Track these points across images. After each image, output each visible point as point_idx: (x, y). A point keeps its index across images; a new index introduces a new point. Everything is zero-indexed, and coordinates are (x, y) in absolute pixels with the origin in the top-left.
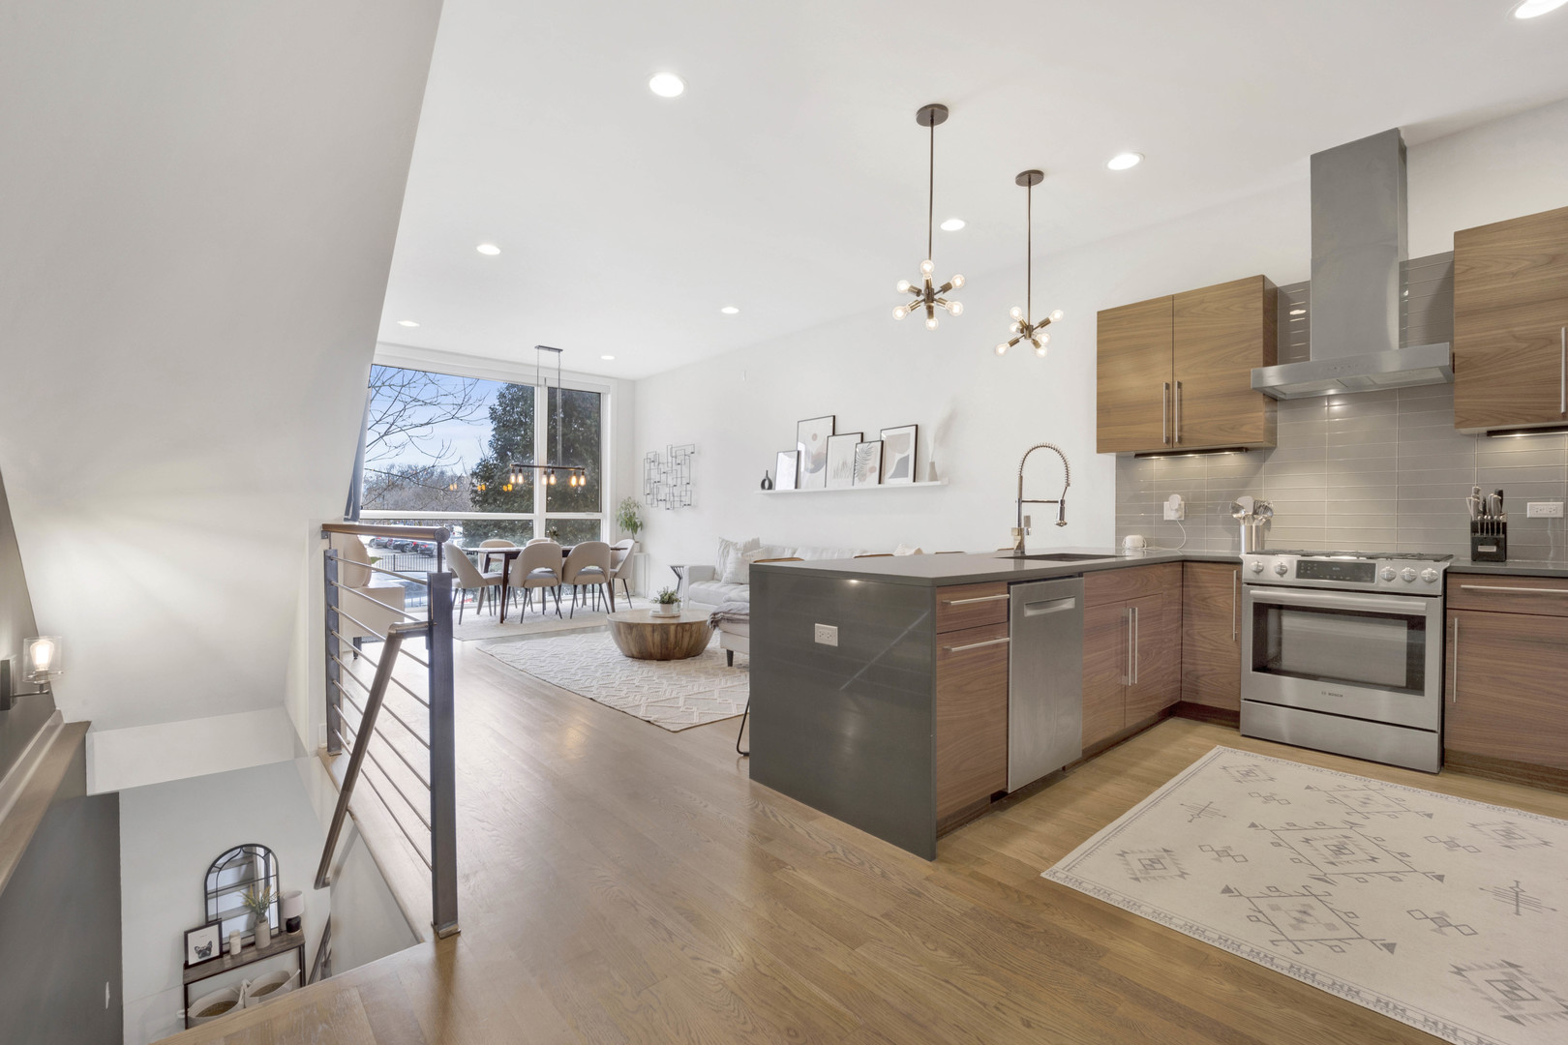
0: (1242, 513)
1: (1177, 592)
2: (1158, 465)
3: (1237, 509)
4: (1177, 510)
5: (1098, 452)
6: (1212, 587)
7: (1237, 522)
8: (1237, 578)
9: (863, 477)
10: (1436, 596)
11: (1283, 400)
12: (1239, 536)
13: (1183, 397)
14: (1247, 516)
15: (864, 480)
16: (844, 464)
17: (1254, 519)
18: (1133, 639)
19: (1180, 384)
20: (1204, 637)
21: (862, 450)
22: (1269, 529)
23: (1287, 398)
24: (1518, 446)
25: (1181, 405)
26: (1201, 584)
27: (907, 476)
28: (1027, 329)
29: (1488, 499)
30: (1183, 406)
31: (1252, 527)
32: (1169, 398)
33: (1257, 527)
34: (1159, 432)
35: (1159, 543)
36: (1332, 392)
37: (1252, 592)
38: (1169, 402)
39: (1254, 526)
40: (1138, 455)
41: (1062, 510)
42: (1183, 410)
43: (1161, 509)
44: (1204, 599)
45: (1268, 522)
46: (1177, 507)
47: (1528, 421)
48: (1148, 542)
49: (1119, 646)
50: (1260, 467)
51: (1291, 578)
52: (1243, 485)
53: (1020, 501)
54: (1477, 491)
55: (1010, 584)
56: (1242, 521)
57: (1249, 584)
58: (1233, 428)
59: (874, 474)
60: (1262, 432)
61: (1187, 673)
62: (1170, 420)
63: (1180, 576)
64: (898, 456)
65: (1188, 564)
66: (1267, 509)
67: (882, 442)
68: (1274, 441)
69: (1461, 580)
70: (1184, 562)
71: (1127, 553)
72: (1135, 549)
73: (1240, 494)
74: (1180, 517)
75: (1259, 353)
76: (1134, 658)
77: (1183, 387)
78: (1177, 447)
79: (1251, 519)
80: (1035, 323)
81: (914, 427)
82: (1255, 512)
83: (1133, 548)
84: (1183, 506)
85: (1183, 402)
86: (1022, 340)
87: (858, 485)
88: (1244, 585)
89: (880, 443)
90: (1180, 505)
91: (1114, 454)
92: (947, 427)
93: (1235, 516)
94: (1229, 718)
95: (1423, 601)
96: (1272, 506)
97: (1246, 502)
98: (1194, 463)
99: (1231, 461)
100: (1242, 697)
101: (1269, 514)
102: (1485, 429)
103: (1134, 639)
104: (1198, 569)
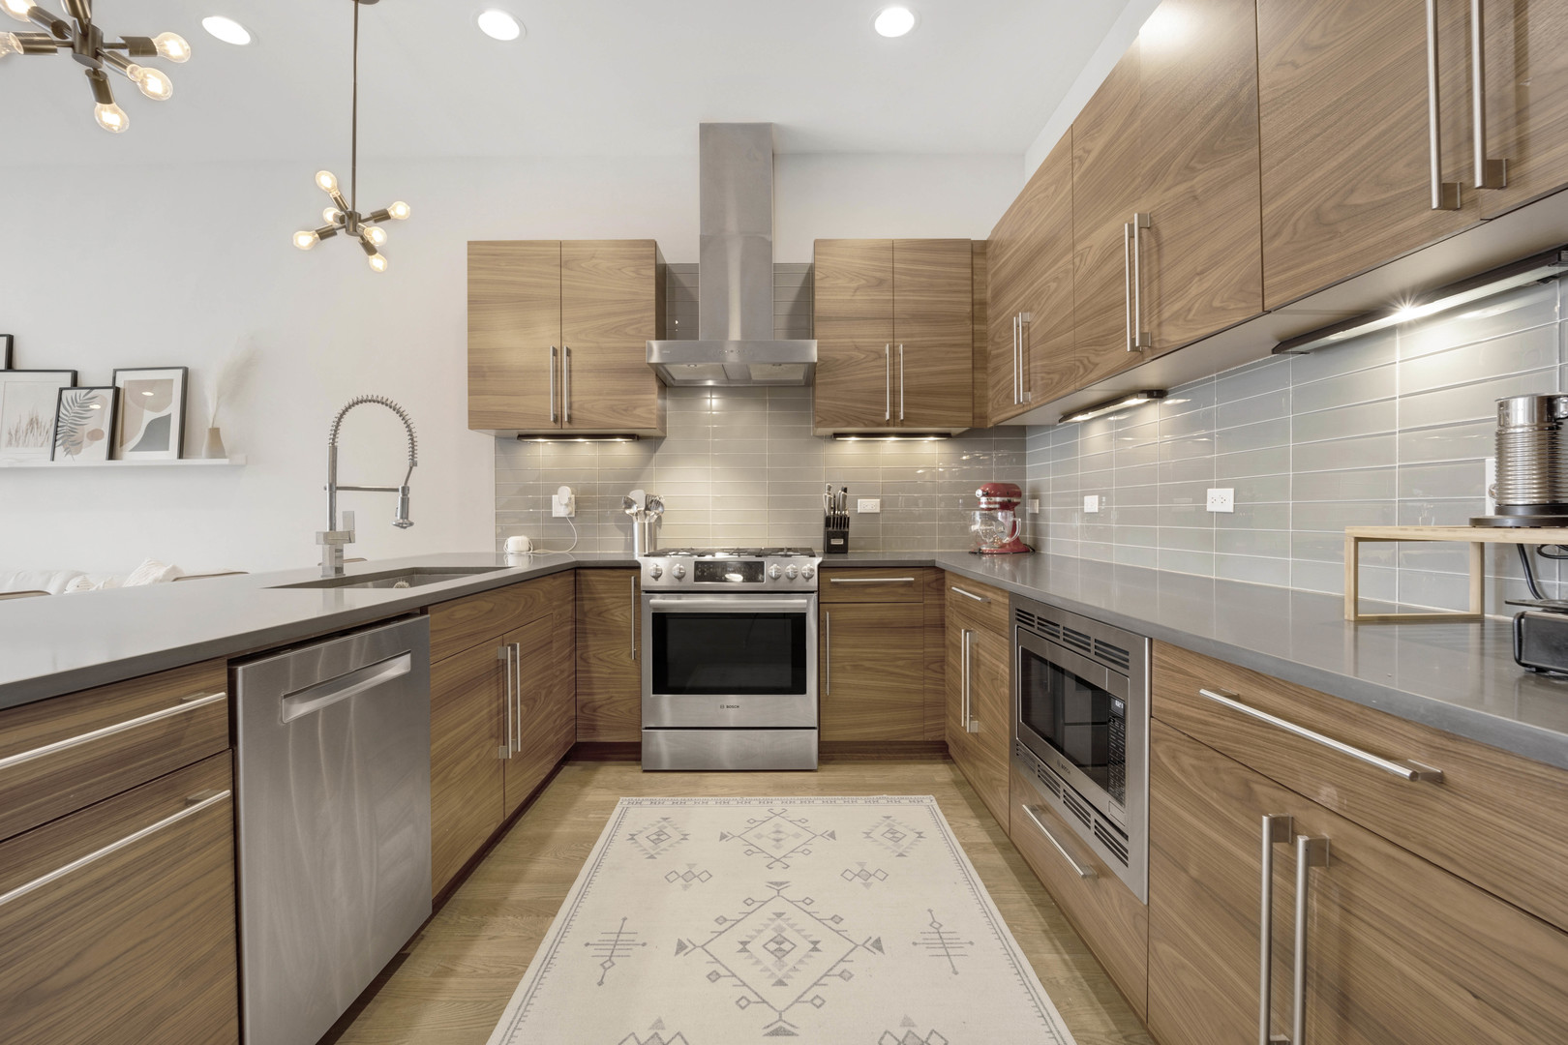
0: (634, 510)
1: (570, 607)
2: (544, 451)
3: (629, 504)
4: (567, 505)
5: (471, 427)
6: (608, 598)
7: (630, 519)
8: (635, 585)
9: (74, 446)
10: (813, 592)
11: (672, 387)
12: (632, 535)
13: (573, 368)
14: (639, 511)
15: (78, 452)
16: (33, 423)
17: (646, 515)
18: (514, 687)
19: (569, 352)
20: (601, 660)
21: (74, 401)
22: (660, 527)
23: (676, 385)
24: (851, 447)
25: (570, 377)
26: (597, 596)
27: (167, 449)
28: (350, 220)
29: (837, 495)
30: (573, 379)
31: (644, 524)
32: (557, 366)
33: (649, 524)
34: (543, 407)
35: (548, 545)
36: (710, 383)
37: (651, 601)
38: (557, 371)
39: (647, 523)
40: (521, 437)
41: (405, 502)
42: (573, 384)
43: (549, 504)
44: (600, 614)
45: (659, 518)
46: (566, 501)
47: (866, 426)
48: (534, 545)
49: (494, 705)
50: (651, 457)
51: (689, 582)
52: (634, 476)
53: (333, 488)
54: (830, 488)
55: (234, 662)
56: (634, 518)
57: (647, 592)
58: (625, 410)
59: (97, 443)
60: (654, 417)
61: (583, 706)
62: (558, 394)
63: (572, 588)
64: (149, 416)
65: (581, 571)
66: (659, 504)
67: (117, 391)
68: (664, 430)
69: (830, 574)
70: (577, 570)
71: (511, 561)
72: (519, 554)
73: (632, 487)
74: (570, 513)
75: (651, 327)
76: (515, 715)
77: (573, 355)
78: (567, 429)
79: (643, 516)
80: (364, 209)
81: (180, 372)
82: (647, 508)
83: (516, 555)
84: (573, 500)
85: (573, 374)
86: (342, 233)
87: (63, 458)
88: (643, 594)
89: (111, 392)
90: (570, 499)
91: (493, 432)
92: (240, 378)
93: (628, 512)
94: (630, 752)
95: (803, 598)
96: (662, 501)
97: (638, 495)
98: (584, 449)
99: (622, 449)
100: (644, 726)
101: (660, 509)
102: (831, 430)
103: (516, 684)
104: (593, 577)
